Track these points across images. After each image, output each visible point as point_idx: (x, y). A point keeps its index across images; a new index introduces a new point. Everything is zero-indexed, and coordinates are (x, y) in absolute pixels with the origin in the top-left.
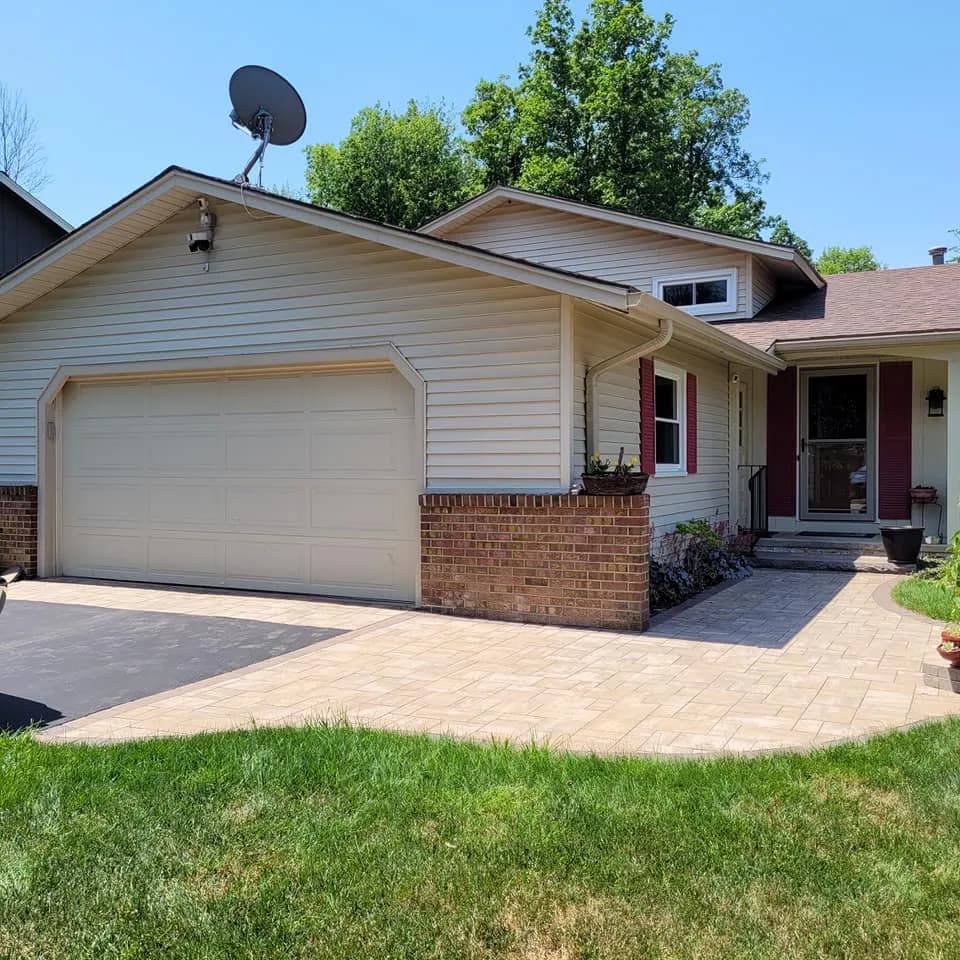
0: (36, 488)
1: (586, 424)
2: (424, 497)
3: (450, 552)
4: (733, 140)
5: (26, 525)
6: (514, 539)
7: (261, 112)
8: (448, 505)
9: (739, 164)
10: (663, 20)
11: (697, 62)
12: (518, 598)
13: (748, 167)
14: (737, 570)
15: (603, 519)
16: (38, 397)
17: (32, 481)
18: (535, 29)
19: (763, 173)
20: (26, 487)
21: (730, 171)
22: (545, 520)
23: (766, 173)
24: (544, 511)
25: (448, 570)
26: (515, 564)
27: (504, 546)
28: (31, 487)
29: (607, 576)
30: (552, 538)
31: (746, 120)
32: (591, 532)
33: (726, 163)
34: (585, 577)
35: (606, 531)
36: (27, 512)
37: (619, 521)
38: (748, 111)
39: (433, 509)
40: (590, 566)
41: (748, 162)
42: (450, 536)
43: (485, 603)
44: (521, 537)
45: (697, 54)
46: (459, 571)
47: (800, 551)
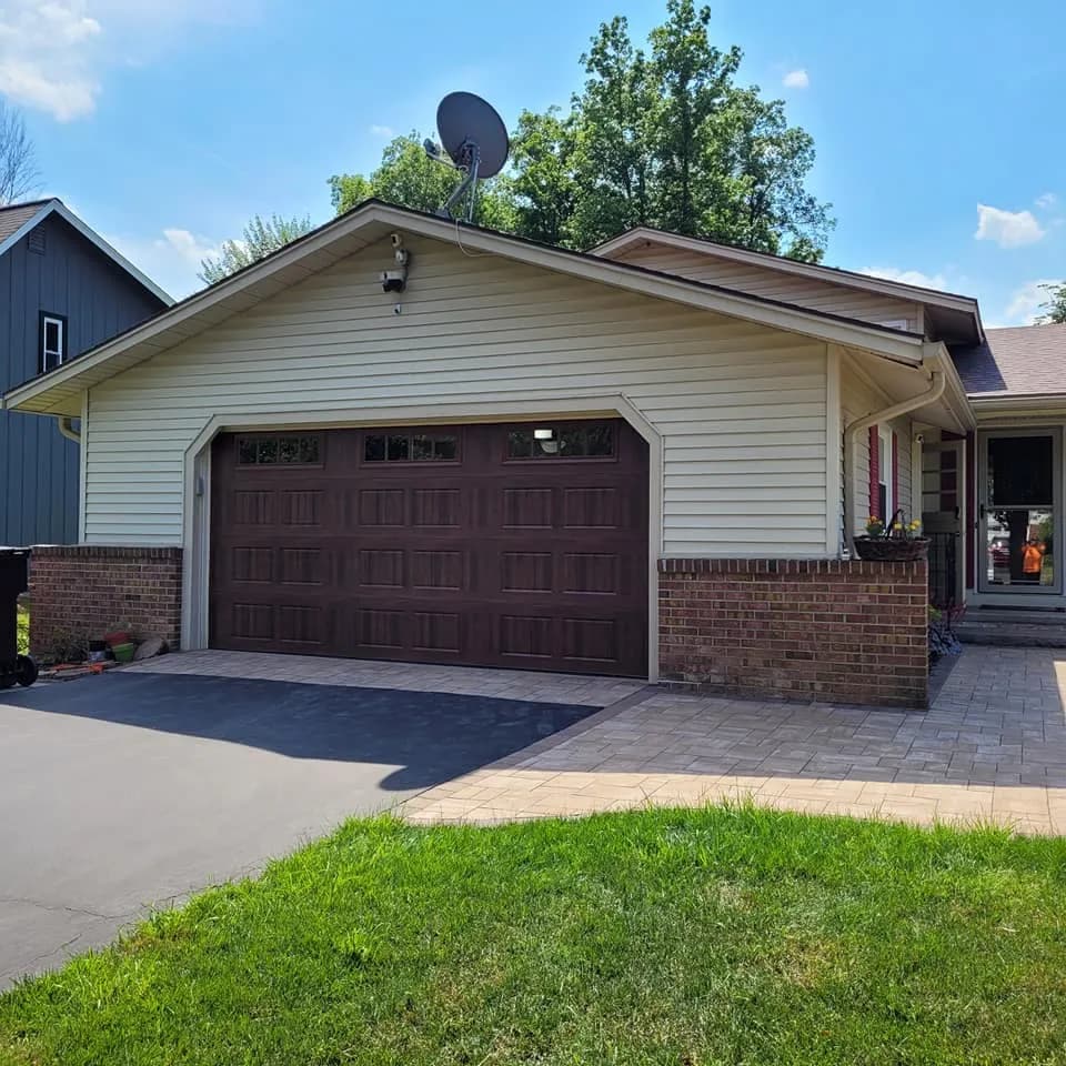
0: (181, 550)
1: (844, 484)
2: (664, 562)
3: (694, 622)
4: (796, 183)
5: (170, 592)
6: (772, 609)
7: (468, 142)
8: (693, 570)
9: (803, 208)
10: (729, 52)
11: (759, 97)
12: (777, 672)
13: (813, 212)
14: (949, 645)
15: (880, 587)
16: (185, 449)
17: (176, 542)
18: (590, 57)
19: (828, 218)
20: (172, 549)
21: (794, 216)
22: (809, 588)
23: (832, 219)
24: (808, 578)
25: (693, 643)
26: (773, 635)
27: (760, 616)
28: (176, 549)
29: (884, 649)
30: (818, 607)
31: (810, 162)
32: (865, 601)
33: (789, 208)
34: (859, 650)
35: (883, 599)
36: (172, 577)
37: (898, 590)
38: (813, 152)
39: (674, 574)
40: (865, 639)
41: (813, 207)
42: (694, 605)
43: (737, 679)
44: (780, 607)
45: (759, 90)
46: (705, 644)
47: (993, 626)
